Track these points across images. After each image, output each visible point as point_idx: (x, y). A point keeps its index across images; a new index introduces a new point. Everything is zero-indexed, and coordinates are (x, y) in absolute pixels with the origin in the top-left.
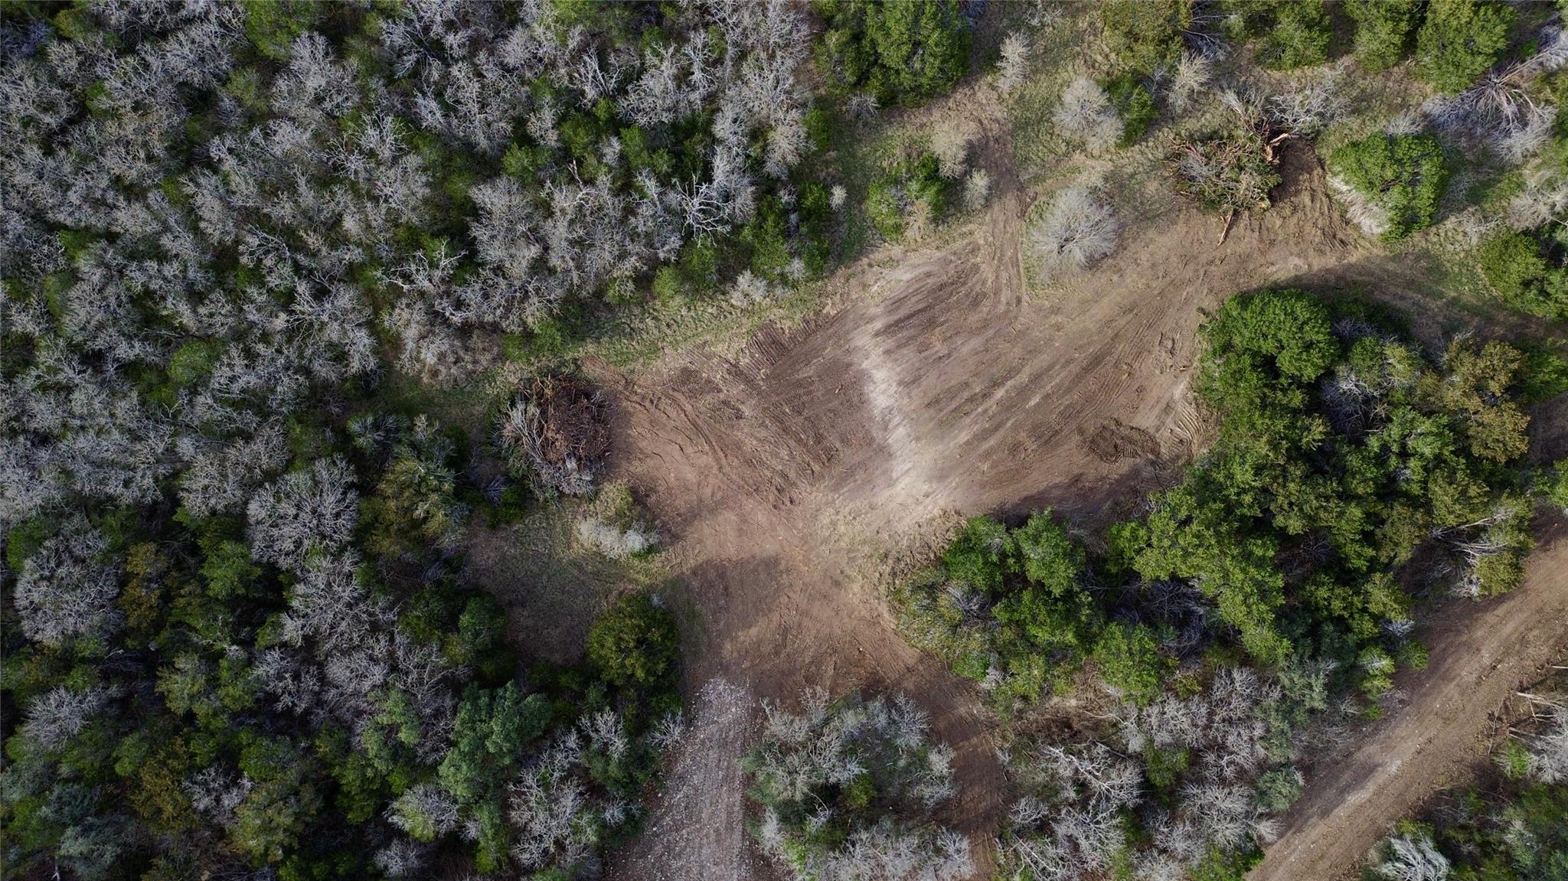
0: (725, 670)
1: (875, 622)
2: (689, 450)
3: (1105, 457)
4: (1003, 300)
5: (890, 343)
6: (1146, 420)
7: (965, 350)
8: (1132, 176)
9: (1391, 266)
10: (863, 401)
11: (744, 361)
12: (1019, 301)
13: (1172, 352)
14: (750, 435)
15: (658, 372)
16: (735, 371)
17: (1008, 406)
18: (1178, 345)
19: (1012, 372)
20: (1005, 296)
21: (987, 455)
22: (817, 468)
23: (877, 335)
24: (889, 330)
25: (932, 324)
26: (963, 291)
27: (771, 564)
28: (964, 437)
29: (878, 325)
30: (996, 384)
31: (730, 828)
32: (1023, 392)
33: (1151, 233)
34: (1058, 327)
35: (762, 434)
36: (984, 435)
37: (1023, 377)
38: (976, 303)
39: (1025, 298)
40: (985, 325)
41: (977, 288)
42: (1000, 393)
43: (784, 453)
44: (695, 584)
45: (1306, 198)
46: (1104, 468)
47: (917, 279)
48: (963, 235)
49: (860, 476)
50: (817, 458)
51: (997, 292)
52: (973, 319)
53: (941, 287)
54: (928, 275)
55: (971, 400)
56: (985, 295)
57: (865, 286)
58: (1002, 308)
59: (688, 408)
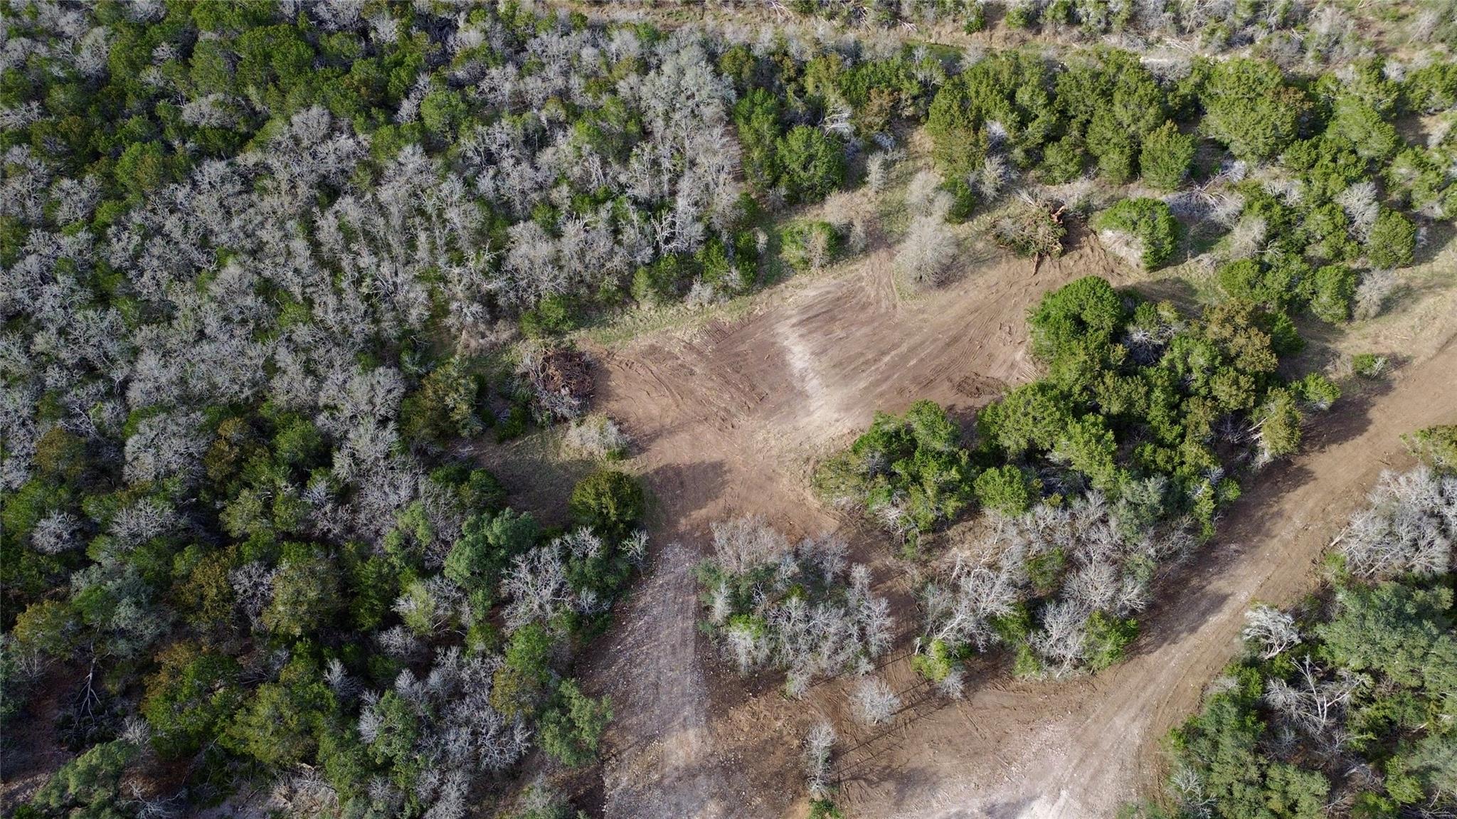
0: (681, 538)
1: (801, 503)
2: (654, 395)
3: (970, 394)
4: (883, 306)
5: (803, 330)
6: (998, 372)
7: (858, 334)
8: (966, 239)
9: (1156, 287)
10: (785, 365)
11: (696, 341)
12: (895, 307)
13: (1010, 333)
14: (702, 384)
15: (633, 348)
16: (690, 347)
17: (893, 366)
18: (1014, 330)
19: (895, 346)
20: (884, 304)
21: (881, 395)
22: (752, 406)
23: (794, 326)
24: (801, 323)
25: (833, 319)
26: (854, 301)
27: (717, 467)
28: (862, 385)
29: (794, 320)
30: (884, 353)
31: (684, 643)
32: (904, 358)
33: (984, 269)
34: (925, 321)
35: (710, 384)
36: (877, 383)
37: (904, 348)
38: (864, 307)
39: (899, 304)
40: (872, 320)
41: (864, 300)
42: (887, 359)
43: (727, 396)
44: (657, 480)
45: (1088, 250)
46: (970, 402)
47: (821, 295)
48: (851, 272)
49: (785, 409)
50: (752, 399)
51: (878, 302)
52: (863, 316)
53: (838, 299)
54: (828, 293)
55: (866, 362)
56: (871, 304)
57: (784, 299)
58: (883, 310)
59: (654, 368)
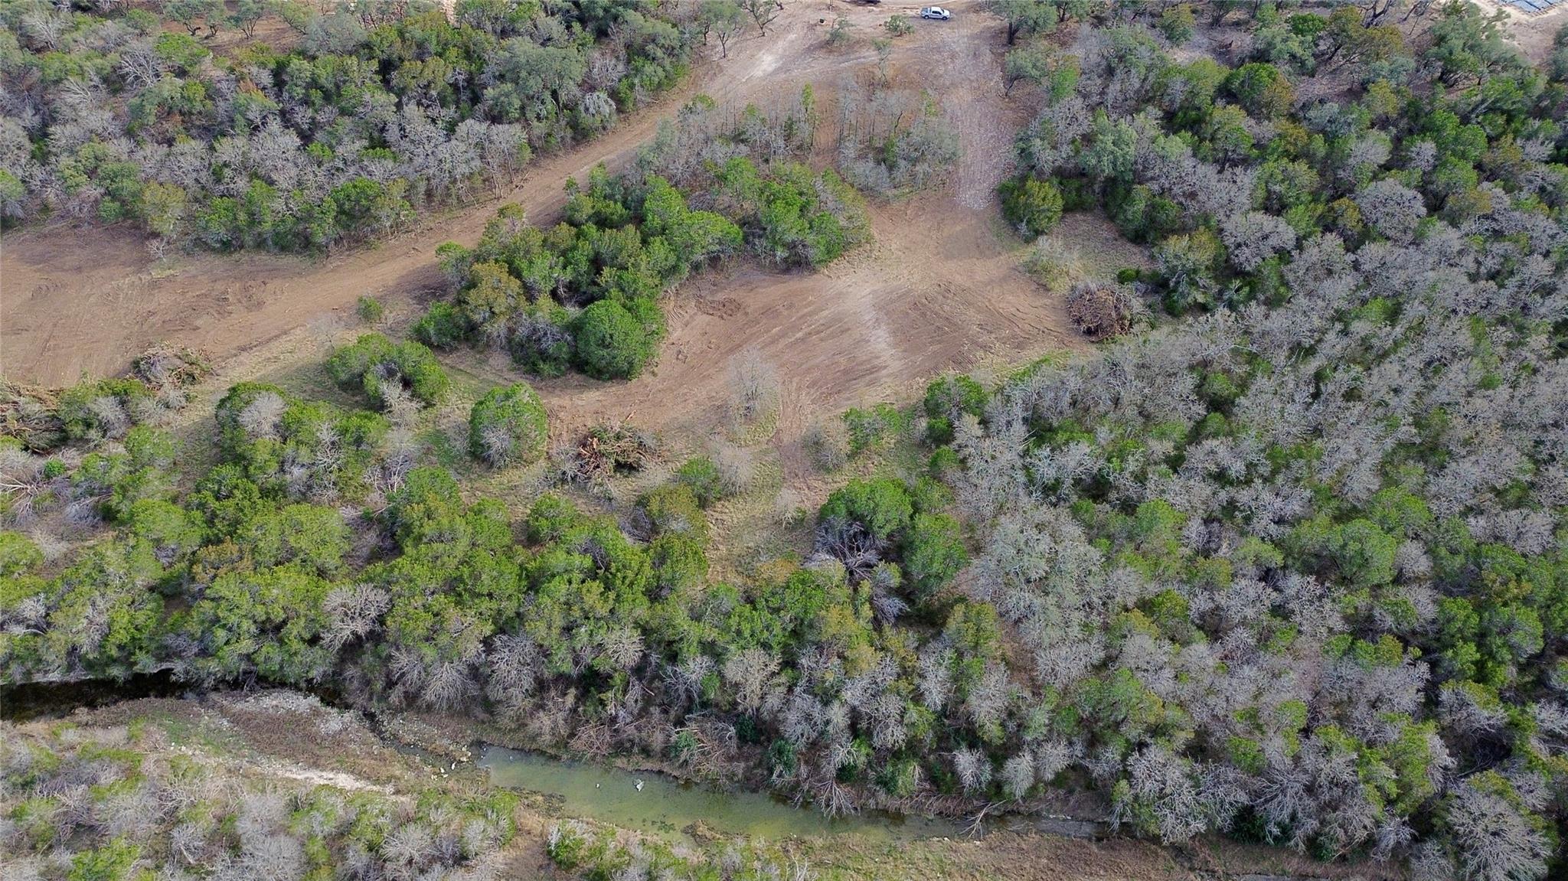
0: (975, 214)
1: (882, 232)
2: (1013, 310)
3: (731, 301)
4: (795, 384)
5: (876, 362)
6: (702, 319)
7: (823, 358)
10: (894, 333)
11: (980, 353)
13: (679, 353)
14: (973, 316)
15: (1041, 348)
16: (986, 348)
17: (795, 328)
18: (674, 357)
19: (791, 345)
21: (810, 304)
22: (924, 301)
23: (885, 367)
24: (878, 369)
25: (846, 372)
26: (824, 389)
27: (949, 257)
28: (825, 313)
29: (884, 372)
30: (802, 340)
31: (965, 148)
32: (783, 335)
33: (683, 419)
35: (963, 317)
36: (811, 314)
37: (781, 345)
38: (814, 384)
40: (808, 371)
41: (812, 391)
42: (800, 335)
43: (947, 308)
44: (998, 249)
45: (567, 437)
46: (733, 296)
48: (823, 423)
49: (894, 296)
50: (924, 305)
51: (799, 389)
52: (816, 374)
53: (839, 392)
55: (818, 332)
56: (808, 387)
57: (895, 393)
58: (796, 380)
59: (1016, 329)
